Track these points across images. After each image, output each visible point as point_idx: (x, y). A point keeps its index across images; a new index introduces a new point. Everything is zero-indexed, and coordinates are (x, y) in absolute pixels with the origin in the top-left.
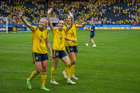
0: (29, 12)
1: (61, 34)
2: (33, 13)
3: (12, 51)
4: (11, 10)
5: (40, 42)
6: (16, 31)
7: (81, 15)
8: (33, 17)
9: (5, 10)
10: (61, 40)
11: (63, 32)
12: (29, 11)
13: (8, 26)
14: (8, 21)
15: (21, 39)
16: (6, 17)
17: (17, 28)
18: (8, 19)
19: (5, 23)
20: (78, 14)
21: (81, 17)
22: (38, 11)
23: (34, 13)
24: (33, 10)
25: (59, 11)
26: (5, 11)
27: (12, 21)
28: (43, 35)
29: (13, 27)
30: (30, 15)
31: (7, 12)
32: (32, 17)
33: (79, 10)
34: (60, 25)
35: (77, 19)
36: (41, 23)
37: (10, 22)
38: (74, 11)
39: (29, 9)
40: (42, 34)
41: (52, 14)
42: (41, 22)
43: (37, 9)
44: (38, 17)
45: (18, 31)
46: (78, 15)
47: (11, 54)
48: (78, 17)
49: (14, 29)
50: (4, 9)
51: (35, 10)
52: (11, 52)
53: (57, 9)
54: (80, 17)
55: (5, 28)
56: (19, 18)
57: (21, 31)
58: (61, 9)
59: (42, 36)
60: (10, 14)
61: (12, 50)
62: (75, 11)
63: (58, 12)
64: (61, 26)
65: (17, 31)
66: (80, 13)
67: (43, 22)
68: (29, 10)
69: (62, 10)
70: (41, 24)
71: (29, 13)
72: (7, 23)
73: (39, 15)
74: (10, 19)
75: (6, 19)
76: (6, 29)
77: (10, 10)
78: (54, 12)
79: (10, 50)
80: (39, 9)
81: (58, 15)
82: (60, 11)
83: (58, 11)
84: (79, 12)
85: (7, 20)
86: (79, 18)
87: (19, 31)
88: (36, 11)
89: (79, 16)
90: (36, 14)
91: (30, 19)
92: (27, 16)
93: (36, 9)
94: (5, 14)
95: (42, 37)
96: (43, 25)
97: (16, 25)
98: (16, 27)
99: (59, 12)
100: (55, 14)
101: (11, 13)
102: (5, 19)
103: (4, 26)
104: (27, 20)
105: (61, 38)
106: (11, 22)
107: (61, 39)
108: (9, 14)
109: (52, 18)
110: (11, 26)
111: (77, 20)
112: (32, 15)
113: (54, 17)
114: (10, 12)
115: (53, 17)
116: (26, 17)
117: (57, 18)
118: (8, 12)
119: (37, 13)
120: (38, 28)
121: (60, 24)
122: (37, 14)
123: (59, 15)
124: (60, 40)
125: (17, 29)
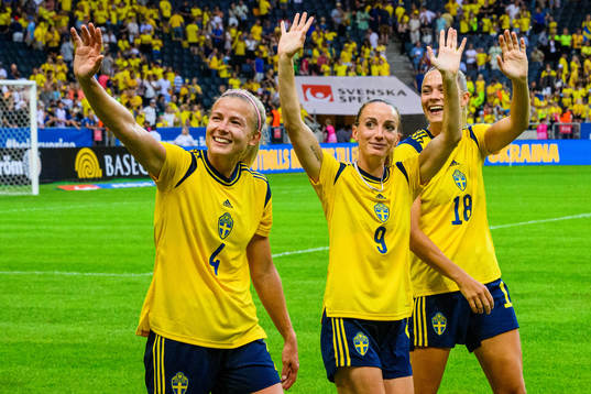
0: (192, 38)
1: (380, 200)
2: (218, 44)
3: (71, 329)
4: (65, 21)
5: (216, 265)
6: (94, 180)
7: (575, 58)
8: (224, 74)
9: (18, 28)
10: (381, 241)
11: (396, 188)
12: (192, 28)
13: (40, 139)
14: (38, 107)
15: (139, 237)
16: (27, 75)
17: (108, 158)
18: (38, 88)
19: (21, 118)
20: (558, 44)
21: (575, 74)
22: (257, 30)
23: (228, 46)
24: (218, 19)
25: (415, 24)
26: (18, 36)
27: (69, 102)
28: (234, 211)
29: (76, 150)
30: (200, 62)
31: (35, 40)
32: (217, 73)
33: (564, 14)
34: (367, 132)
35: (549, 82)
36: (221, 125)
37: (52, 114)
38: (526, 24)
39: (196, 12)
40: (227, 203)
41: (359, 50)
42: (220, 117)
43: (250, 14)
44: (259, 76)
45: (113, 178)
46: (552, 59)
47: (66, 345)
48: (555, 67)
49: (86, 162)
50: (15, 15)
51: (233, 20)
52: (65, 335)
53: (400, 11)
54: (570, 69)
55: (18, 155)
56: (121, 87)
57: (132, 177)
58: (429, 15)
59: (226, 222)
60: (57, 50)
61: (69, 317)
62: (532, 23)
63: (408, 31)
64: (379, 139)
65: (105, 178)
66: (566, 40)
67: (233, 120)
68: (189, 20)
69: (434, 20)
70: (223, 133)
71: (196, 44)
72: (36, 118)
73: (266, 59)
74: (55, 87)
75: (27, 92)
76: (26, 167)
77: (57, 23)
78: (374, 37)
79: (54, 321)
80: (266, 17)
81: (404, 58)
82: (422, 26)
83: (402, 29)
84: (560, 33)
85: (33, 95)
86: (558, 78)
87: (119, 177)
88: (244, 26)
89: (563, 63)
90: (241, 51)
91: (198, 89)
92: (179, 71)
93: (245, 17)
94: (21, 53)
95: (225, 228)
96: (237, 141)
97: (98, 135)
98: (100, 150)
99: (415, 37)
100: (382, 48)
101: (60, 43)
102: (16, 94)
103: (11, 143)
104: (178, 94)
105: (382, 229)
106: (61, 114)
107: (380, 234)
108: (51, 52)
109: (364, 77)
110: (60, 144)
111: (547, 92)
112: (214, 63)
113: (375, 69)
114: (57, 36)
115: (369, 74)
116: (171, 75)
117: (401, 77)
118: (41, 41)
119: (251, 45)
120: (199, 161)
121: (368, 125)
122: (249, 54)
123: (411, 59)
124: (375, 245)
125: (108, 165)
